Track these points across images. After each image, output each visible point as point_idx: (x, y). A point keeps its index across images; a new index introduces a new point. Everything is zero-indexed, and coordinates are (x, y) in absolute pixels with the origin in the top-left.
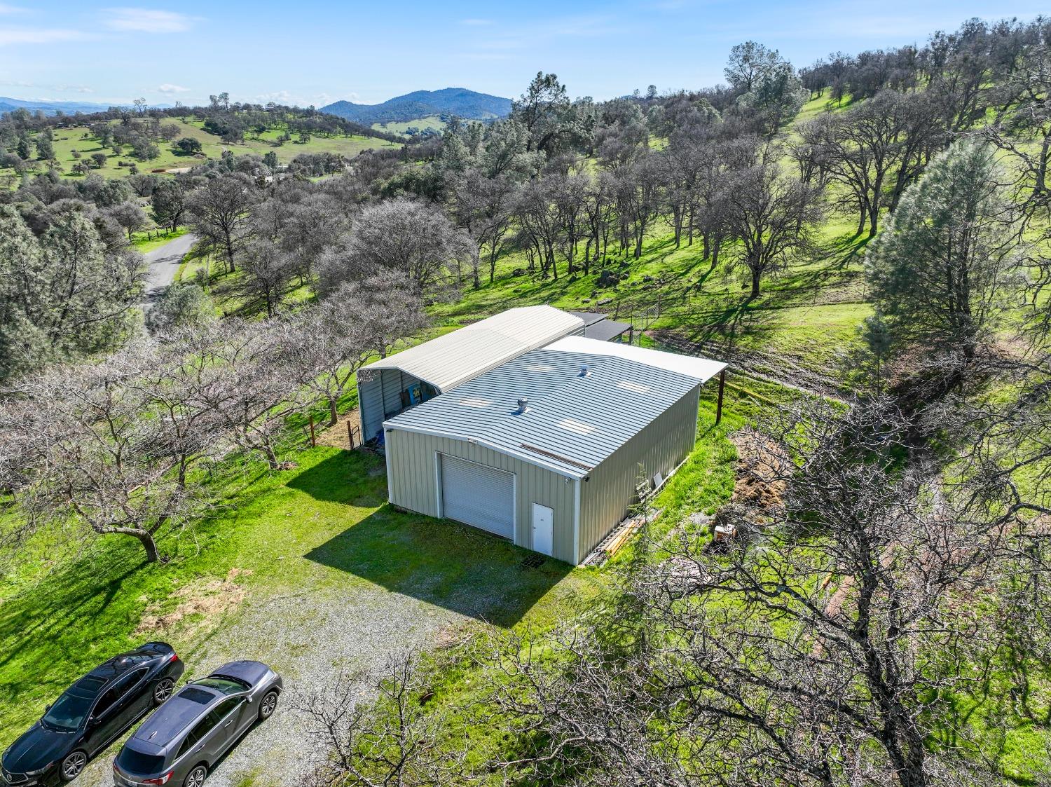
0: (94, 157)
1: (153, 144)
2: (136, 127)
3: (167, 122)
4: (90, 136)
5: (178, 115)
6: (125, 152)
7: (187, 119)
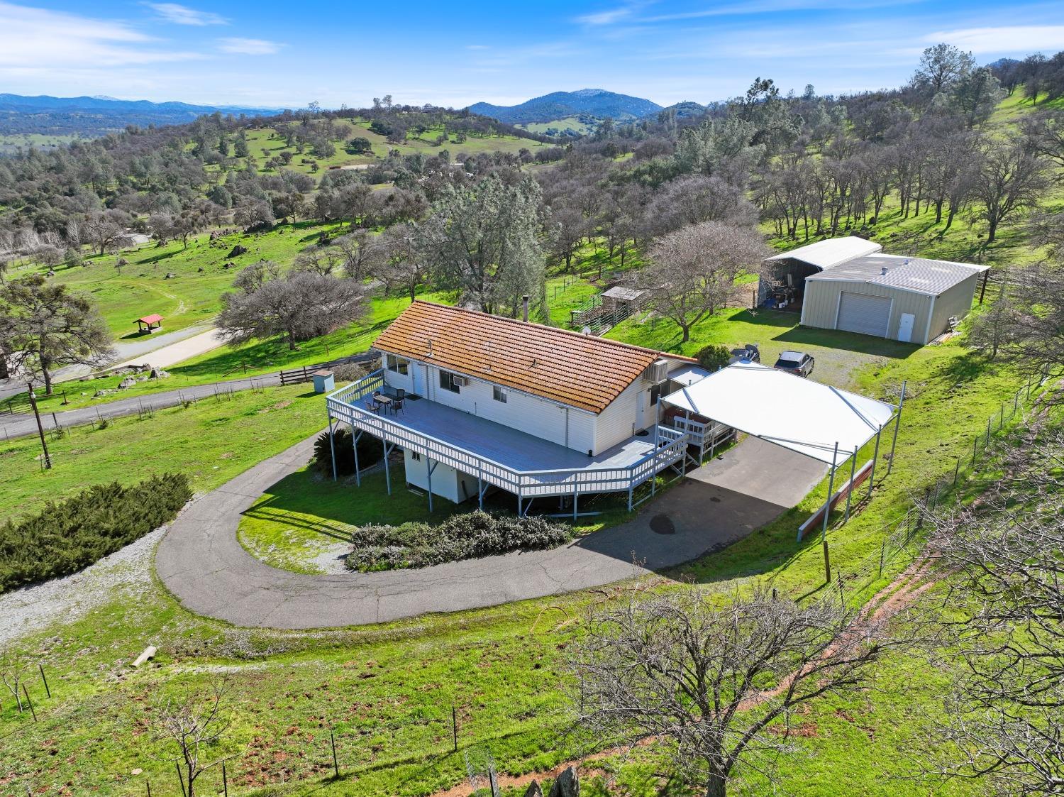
0: (281, 155)
1: (330, 143)
2: (313, 127)
3: (340, 122)
4: (276, 136)
5: (347, 117)
6: (306, 150)
7: (356, 120)
